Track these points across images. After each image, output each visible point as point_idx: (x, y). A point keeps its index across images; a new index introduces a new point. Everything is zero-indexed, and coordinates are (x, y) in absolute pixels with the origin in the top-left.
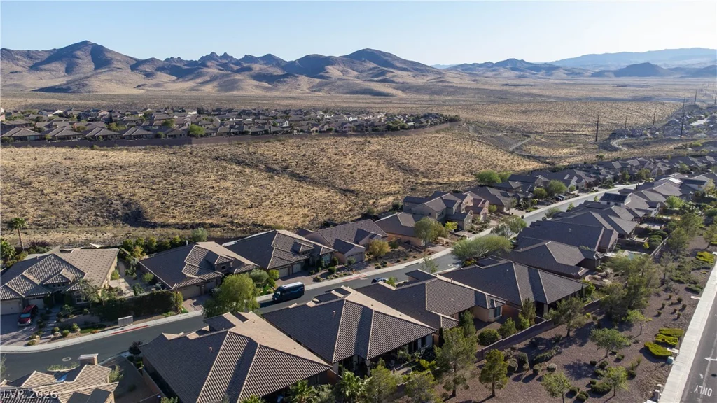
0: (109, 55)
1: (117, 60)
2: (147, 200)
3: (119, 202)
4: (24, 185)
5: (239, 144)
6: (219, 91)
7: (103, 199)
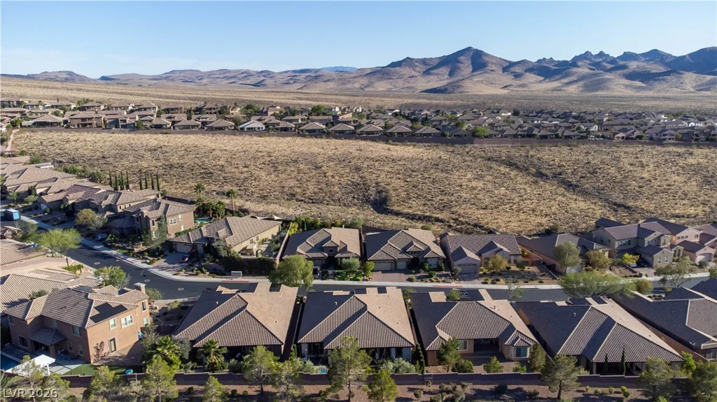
0: (486, 59)
1: (492, 63)
2: (397, 190)
3: (375, 189)
4: (317, 168)
5: (521, 146)
6: (582, 91)
7: (364, 184)
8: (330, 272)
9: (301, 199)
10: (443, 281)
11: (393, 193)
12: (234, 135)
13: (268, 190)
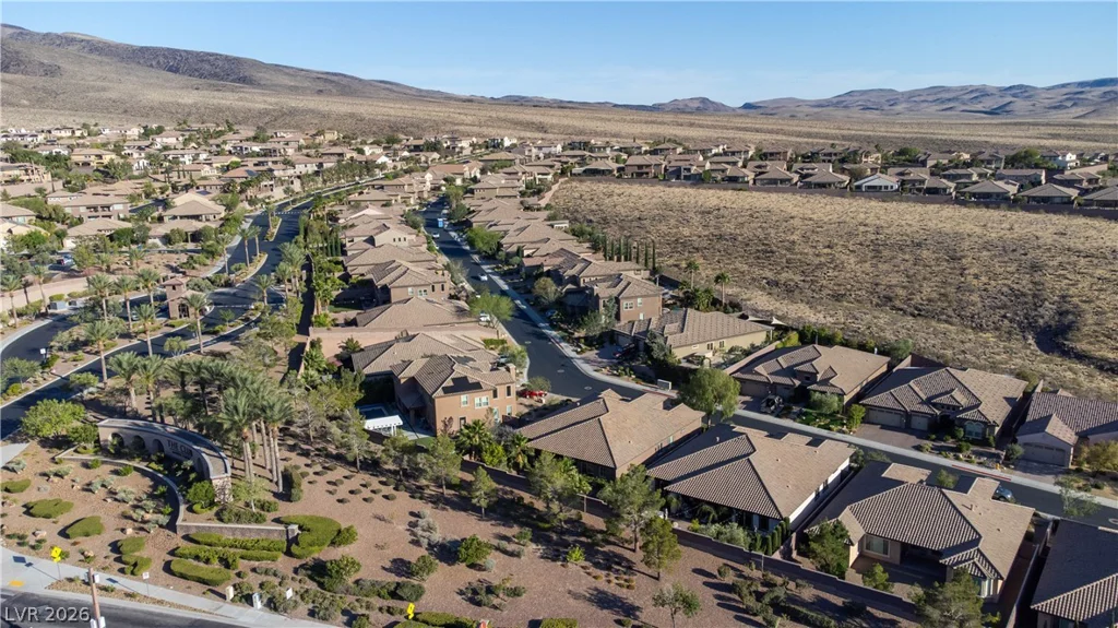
4: (954, 259)
7: (1035, 296)
8: (796, 409)
9: (902, 306)
10: (980, 464)
11: (1090, 319)
12: (843, 197)
13: (849, 287)
